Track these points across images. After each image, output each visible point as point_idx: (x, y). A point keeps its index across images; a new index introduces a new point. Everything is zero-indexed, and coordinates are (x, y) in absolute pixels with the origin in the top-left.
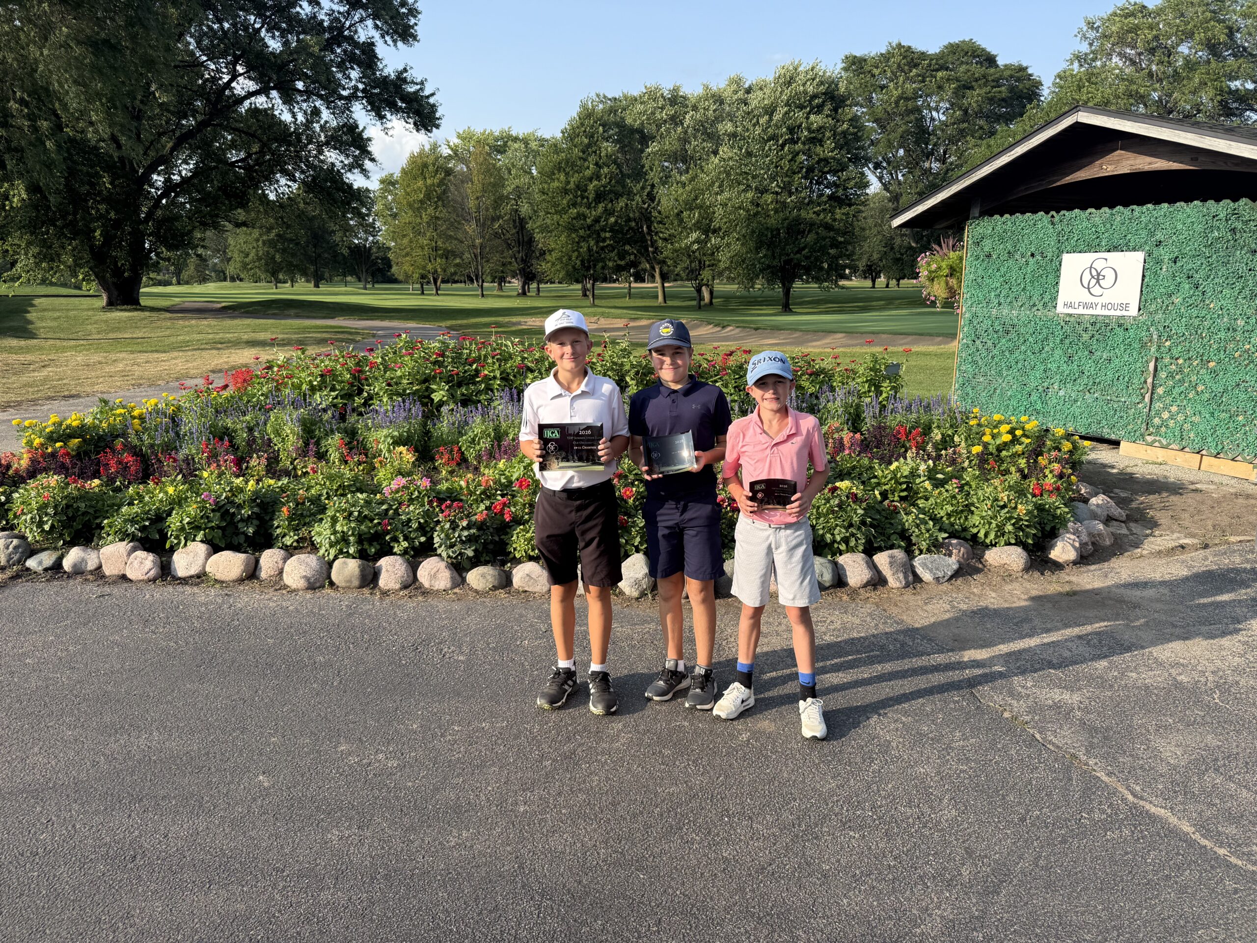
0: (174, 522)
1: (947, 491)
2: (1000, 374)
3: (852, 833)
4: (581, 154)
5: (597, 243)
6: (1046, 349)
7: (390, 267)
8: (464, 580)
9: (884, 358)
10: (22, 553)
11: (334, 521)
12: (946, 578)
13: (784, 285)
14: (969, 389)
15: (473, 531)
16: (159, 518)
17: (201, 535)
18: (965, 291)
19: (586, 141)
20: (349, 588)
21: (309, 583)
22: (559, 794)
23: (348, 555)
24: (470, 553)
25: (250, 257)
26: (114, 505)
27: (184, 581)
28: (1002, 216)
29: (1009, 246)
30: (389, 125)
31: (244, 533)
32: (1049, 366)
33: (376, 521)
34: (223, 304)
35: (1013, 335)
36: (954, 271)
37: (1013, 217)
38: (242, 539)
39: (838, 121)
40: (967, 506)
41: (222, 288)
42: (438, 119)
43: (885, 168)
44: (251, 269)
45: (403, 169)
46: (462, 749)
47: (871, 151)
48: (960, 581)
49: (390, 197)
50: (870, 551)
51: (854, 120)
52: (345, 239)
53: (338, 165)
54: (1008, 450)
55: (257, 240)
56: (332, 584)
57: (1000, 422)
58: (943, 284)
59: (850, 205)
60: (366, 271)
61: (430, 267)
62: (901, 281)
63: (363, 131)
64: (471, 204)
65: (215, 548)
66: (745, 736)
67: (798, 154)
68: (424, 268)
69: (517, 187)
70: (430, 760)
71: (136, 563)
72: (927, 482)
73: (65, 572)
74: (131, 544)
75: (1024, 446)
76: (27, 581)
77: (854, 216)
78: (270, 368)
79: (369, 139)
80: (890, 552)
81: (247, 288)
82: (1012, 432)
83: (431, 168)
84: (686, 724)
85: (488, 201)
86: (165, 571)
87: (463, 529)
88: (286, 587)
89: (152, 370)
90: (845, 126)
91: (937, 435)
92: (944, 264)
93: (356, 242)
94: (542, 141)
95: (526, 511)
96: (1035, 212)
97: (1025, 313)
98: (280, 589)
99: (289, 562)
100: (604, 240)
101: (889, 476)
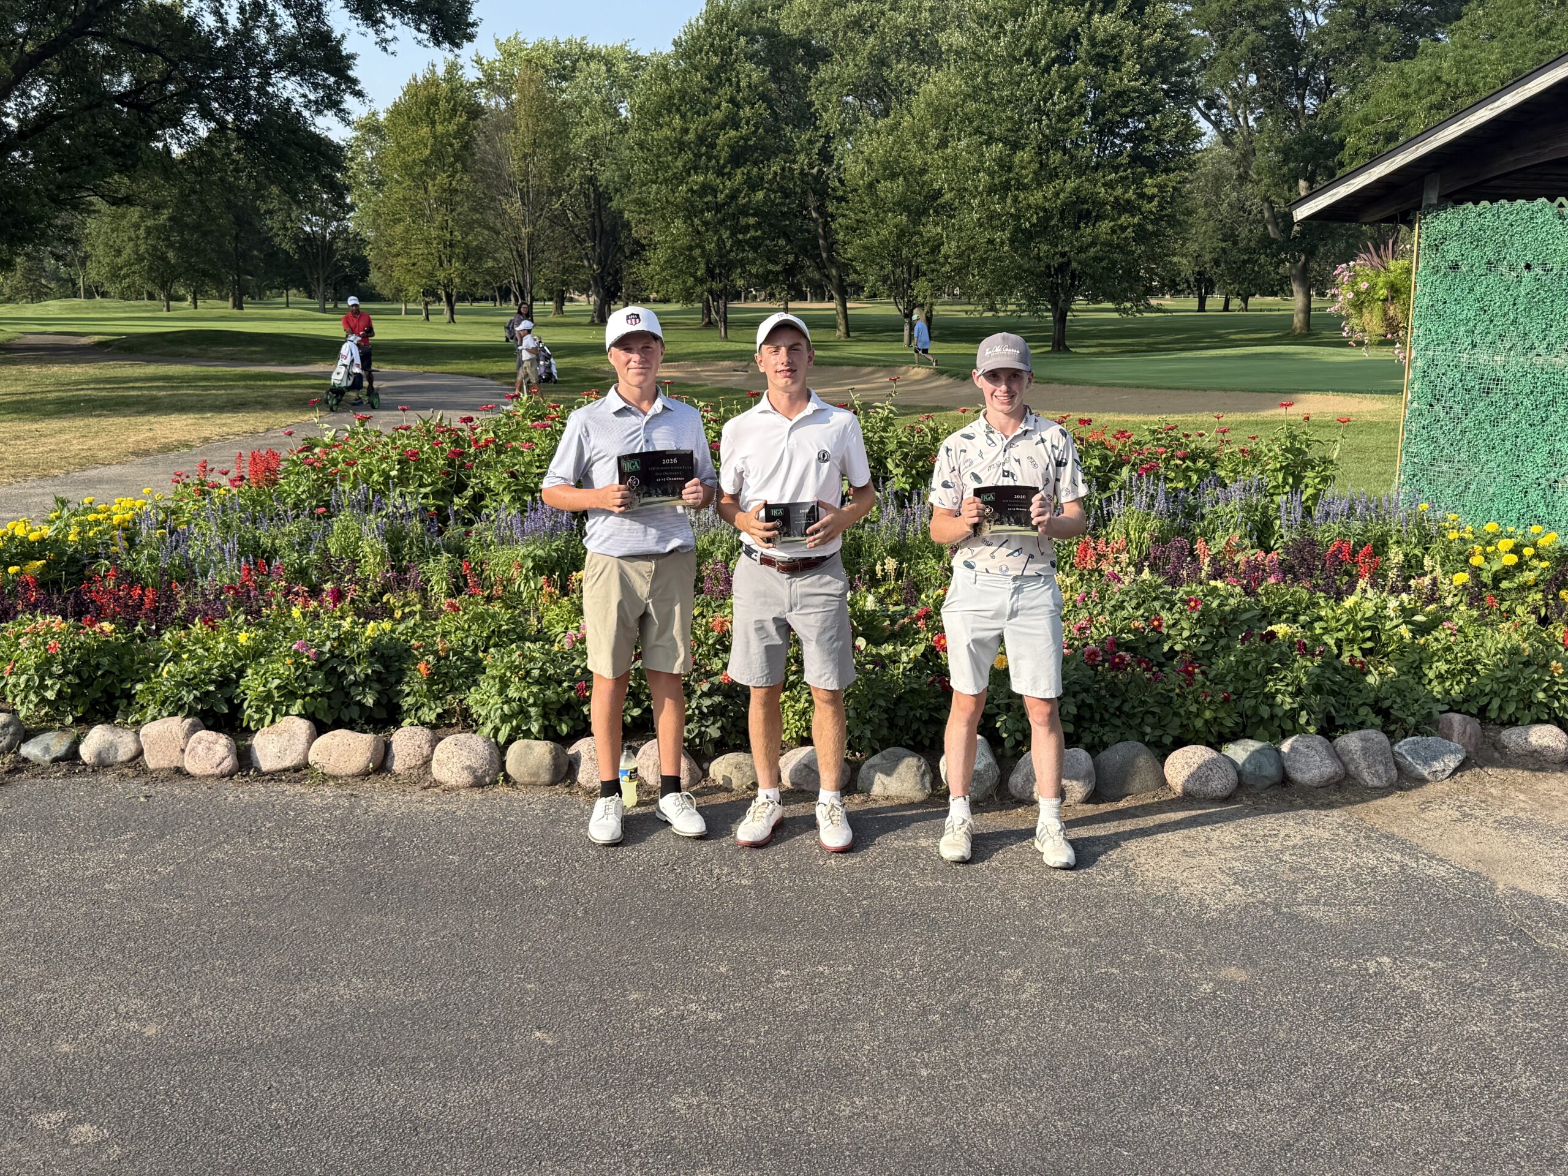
0: (252, 684)
1: (1436, 639)
2: (1475, 458)
3: (1398, 1105)
4: (706, 82)
5: (733, 235)
6: (1553, 418)
7: (366, 273)
8: (706, 773)
9: (1305, 433)
10: (14, 734)
11: (504, 684)
12: (1448, 773)
13: (1055, 304)
14: (1424, 483)
15: (717, 699)
16: (228, 681)
17: (297, 707)
18: (1416, 324)
19: (716, 60)
20: (534, 784)
21: (476, 777)
22: (969, 1055)
23: (528, 734)
24: (714, 732)
25: (124, 256)
26: (147, 660)
27: (275, 776)
28: (1476, 203)
29: (1490, 255)
30: (389, 34)
31: (360, 704)
32: (1558, 445)
33: (565, 684)
34: (96, 338)
35: (1495, 396)
36: (1396, 291)
37: (1495, 205)
38: (355, 712)
39: (1145, 27)
40: (1468, 663)
41: (72, 309)
42: (474, 24)
43: (1225, 107)
44: (127, 276)
45: (395, 105)
46: (804, 999)
47: (1200, 80)
48: (1467, 776)
49: (368, 153)
50: (1329, 729)
51: (1171, 26)
52: (288, 225)
53: (298, 100)
54: (1511, 580)
55: (137, 227)
56: (507, 778)
57: (1498, 536)
58: (1377, 312)
59: (1167, 171)
60: (325, 281)
61: (441, 275)
62: (1251, 300)
63: (339, 42)
64: (514, 166)
65: (320, 728)
66: (1207, 987)
67: (1076, 80)
68: (431, 275)
69: (593, 138)
70: (766, 1011)
71: (200, 749)
72: (1404, 626)
73: (85, 764)
74: (189, 720)
75: (1538, 572)
76: (35, 777)
77: (1174, 188)
78: (309, 448)
79: (352, 57)
80: (1362, 732)
81: (116, 309)
82: (1517, 550)
83: (443, 104)
84: (1116, 971)
85: (542, 161)
86: (244, 760)
87: (704, 695)
88: (436, 784)
89: (33, 451)
90: (1158, 36)
91: (1396, 555)
92: (1381, 281)
93: (308, 229)
94: (636, 62)
95: (793, 668)
96: (1531, 198)
97: (1517, 362)
98: (429, 787)
99: (440, 745)
100: (747, 228)
101: (1345, 618)
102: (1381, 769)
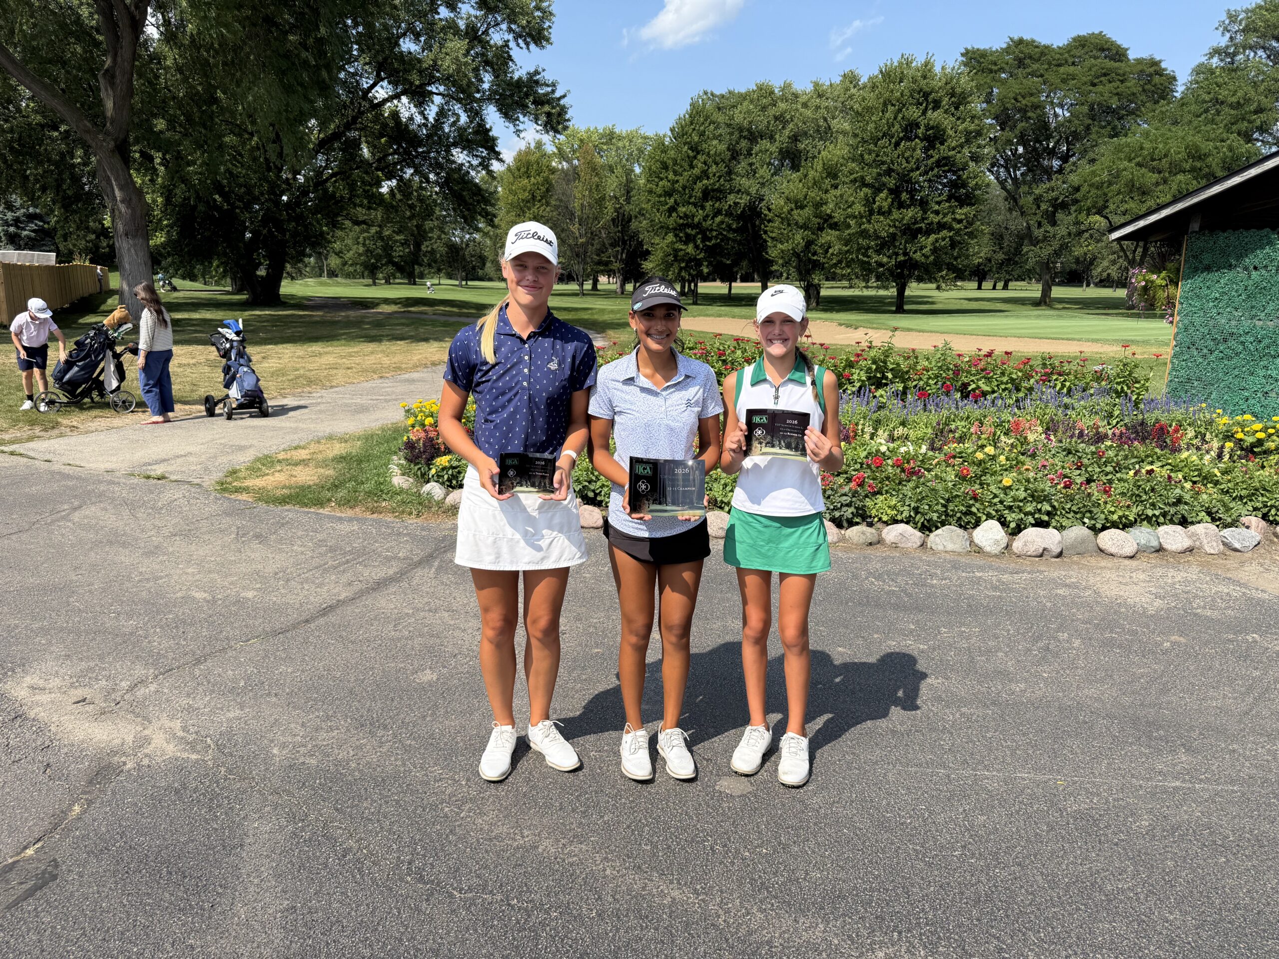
1: (1237, 477)
8: (844, 536)
12: (1251, 548)
14: (1182, 393)
15: (849, 498)
18: (1181, 301)
24: (849, 515)
25: (350, 253)
29: (1231, 259)
30: (521, 127)
35: (1231, 343)
43: (1003, 166)
44: (352, 265)
48: (1261, 550)
50: (1184, 523)
52: (442, 236)
53: (467, 164)
54: (1260, 447)
60: (462, 269)
62: (1010, 283)
63: (490, 130)
64: (576, 203)
72: (1216, 470)
75: (1277, 443)
79: (497, 139)
80: (1203, 525)
82: (1264, 430)
87: (843, 495)
91: (1190, 432)
93: (454, 239)
94: (646, 139)
102: (1215, 544)
